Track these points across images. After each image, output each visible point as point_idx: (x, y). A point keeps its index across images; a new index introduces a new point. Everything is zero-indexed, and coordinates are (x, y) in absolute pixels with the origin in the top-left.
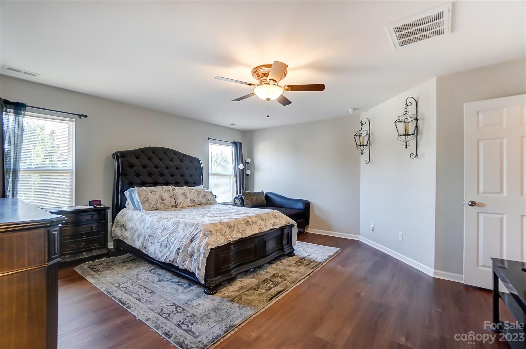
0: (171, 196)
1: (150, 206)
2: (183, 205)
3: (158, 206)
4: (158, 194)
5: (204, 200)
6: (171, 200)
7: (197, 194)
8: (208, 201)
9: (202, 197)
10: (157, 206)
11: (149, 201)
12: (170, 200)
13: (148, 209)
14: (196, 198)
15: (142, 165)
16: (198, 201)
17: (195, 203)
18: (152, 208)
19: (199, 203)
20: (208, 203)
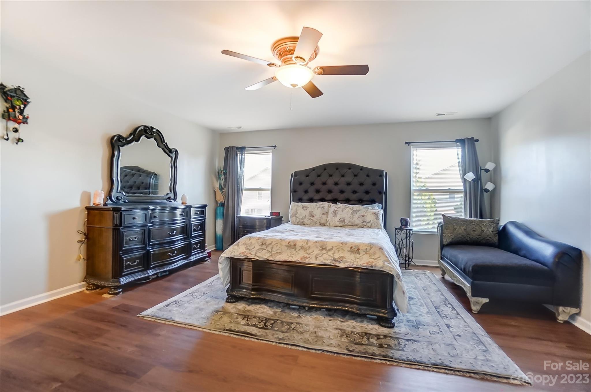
0: (323, 213)
1: (296, 220)
2: (329, 224)
3: (305, 221)
4: (309, 210)
5: (357, 221)
6: (322, 217)
7: (350, 213)
8: (365, 224)
9: (359, 218)
10: (303, 221)
11: (297, 215)
12: (320, 217)
13: (294, 222)
14: (349, 217)
15: (326, 181)
16: (349, 222)
17: (344, 223)
18: (298, 223)
19: (350, 224)
20: (366, 225)
